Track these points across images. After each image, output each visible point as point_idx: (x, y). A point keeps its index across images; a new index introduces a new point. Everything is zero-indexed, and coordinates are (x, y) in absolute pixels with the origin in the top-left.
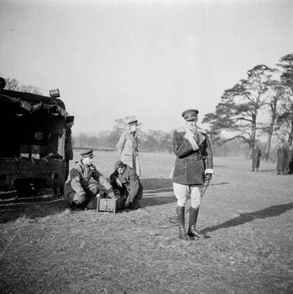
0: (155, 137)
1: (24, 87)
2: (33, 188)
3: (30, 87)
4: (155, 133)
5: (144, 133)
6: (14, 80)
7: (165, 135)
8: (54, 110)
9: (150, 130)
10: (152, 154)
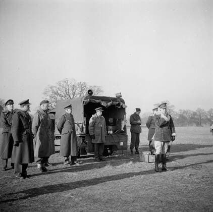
0: (185, 115)
1: (91, 87)
2: (109, 151)
3: (95, 86)
4: (185, 112)
5: (176, 112)
6: (84, 83)
7: (192, 113)
8: (119, 105)
9: (180, 110)
10: (183, 128)
